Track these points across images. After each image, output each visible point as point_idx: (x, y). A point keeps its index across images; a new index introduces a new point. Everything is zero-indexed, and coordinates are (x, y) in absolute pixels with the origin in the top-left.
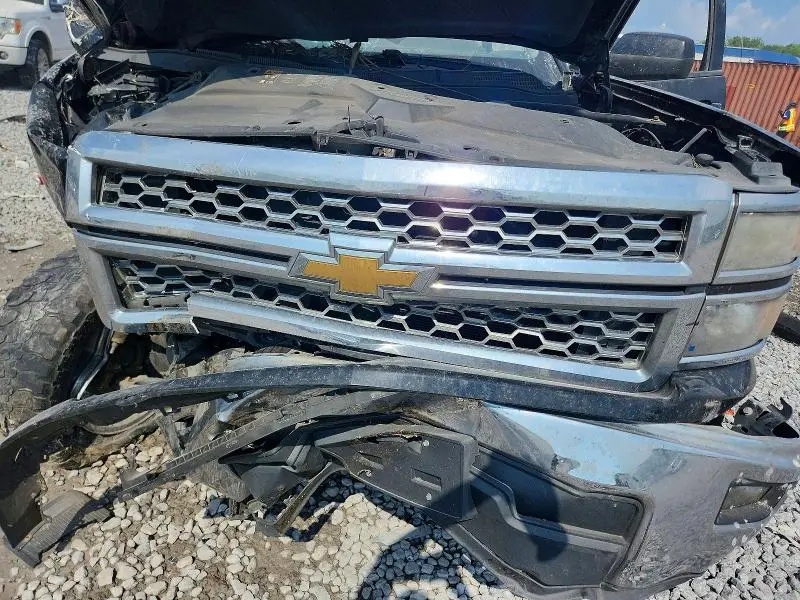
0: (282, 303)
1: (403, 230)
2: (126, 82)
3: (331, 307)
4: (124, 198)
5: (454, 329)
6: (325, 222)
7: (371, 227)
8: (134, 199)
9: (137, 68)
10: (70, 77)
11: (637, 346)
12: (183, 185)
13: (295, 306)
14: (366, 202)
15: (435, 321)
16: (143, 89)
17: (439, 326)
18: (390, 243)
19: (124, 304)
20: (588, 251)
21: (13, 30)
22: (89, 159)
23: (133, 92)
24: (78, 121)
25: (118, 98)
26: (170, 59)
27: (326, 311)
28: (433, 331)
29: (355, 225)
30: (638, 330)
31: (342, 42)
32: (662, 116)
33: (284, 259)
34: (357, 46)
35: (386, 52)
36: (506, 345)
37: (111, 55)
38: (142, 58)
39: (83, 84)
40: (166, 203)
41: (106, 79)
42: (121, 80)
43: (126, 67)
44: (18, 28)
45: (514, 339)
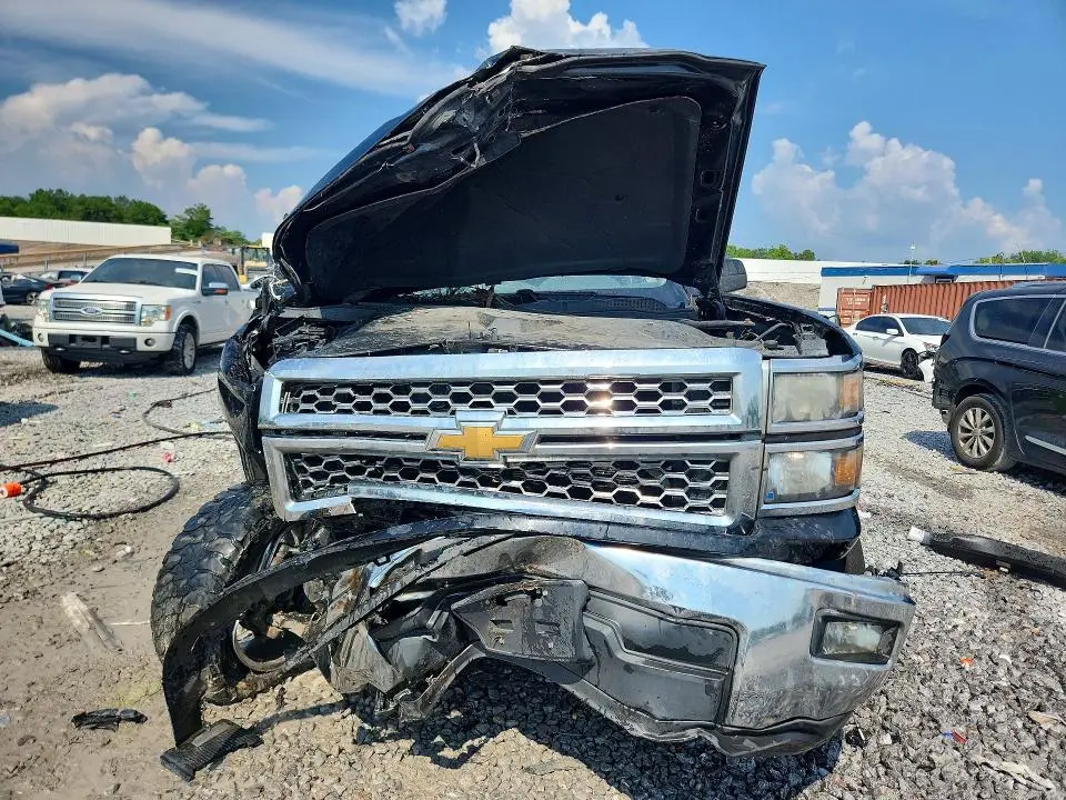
0: (422, 480)
1: (511, 406)
2: (300, 333)
3: (461, 478)
4: (303, 406)
5: (563, 490)
6: (454, 406)
7: (487, 405)
8: (312, 406)
9: (311, 322)
10: (256, 332)
11: (718, 495)
12: (349, 391)
13: (432, 481)
14: (482, 386)
15: (547, 484)
16: (313, 337)
17: (551, 488)
18: (500, 416)
19: (296, 496)
20: (657, 411)
21: (163, 316)
22: (281, 379)
23: (306, 340)
24: (259, 367)
25: (293, 346)
26: (336, 313)
27: (457, 483)
28: (546, 492)
29: (476, 405)
30: (715, 478)
31: (480, 286)
32: (753, 319)
33: (422, 437)
34: (492, 289)
35: (520, 292)
36: (608, 501)
37: (291, 313)
38: (315, 313)
39: (265, 338)
40: (335, 406)
41: (284, 332)
42: (297, 331)
43: (300, 321)
44: (168, 314)
45: (614, 496)
